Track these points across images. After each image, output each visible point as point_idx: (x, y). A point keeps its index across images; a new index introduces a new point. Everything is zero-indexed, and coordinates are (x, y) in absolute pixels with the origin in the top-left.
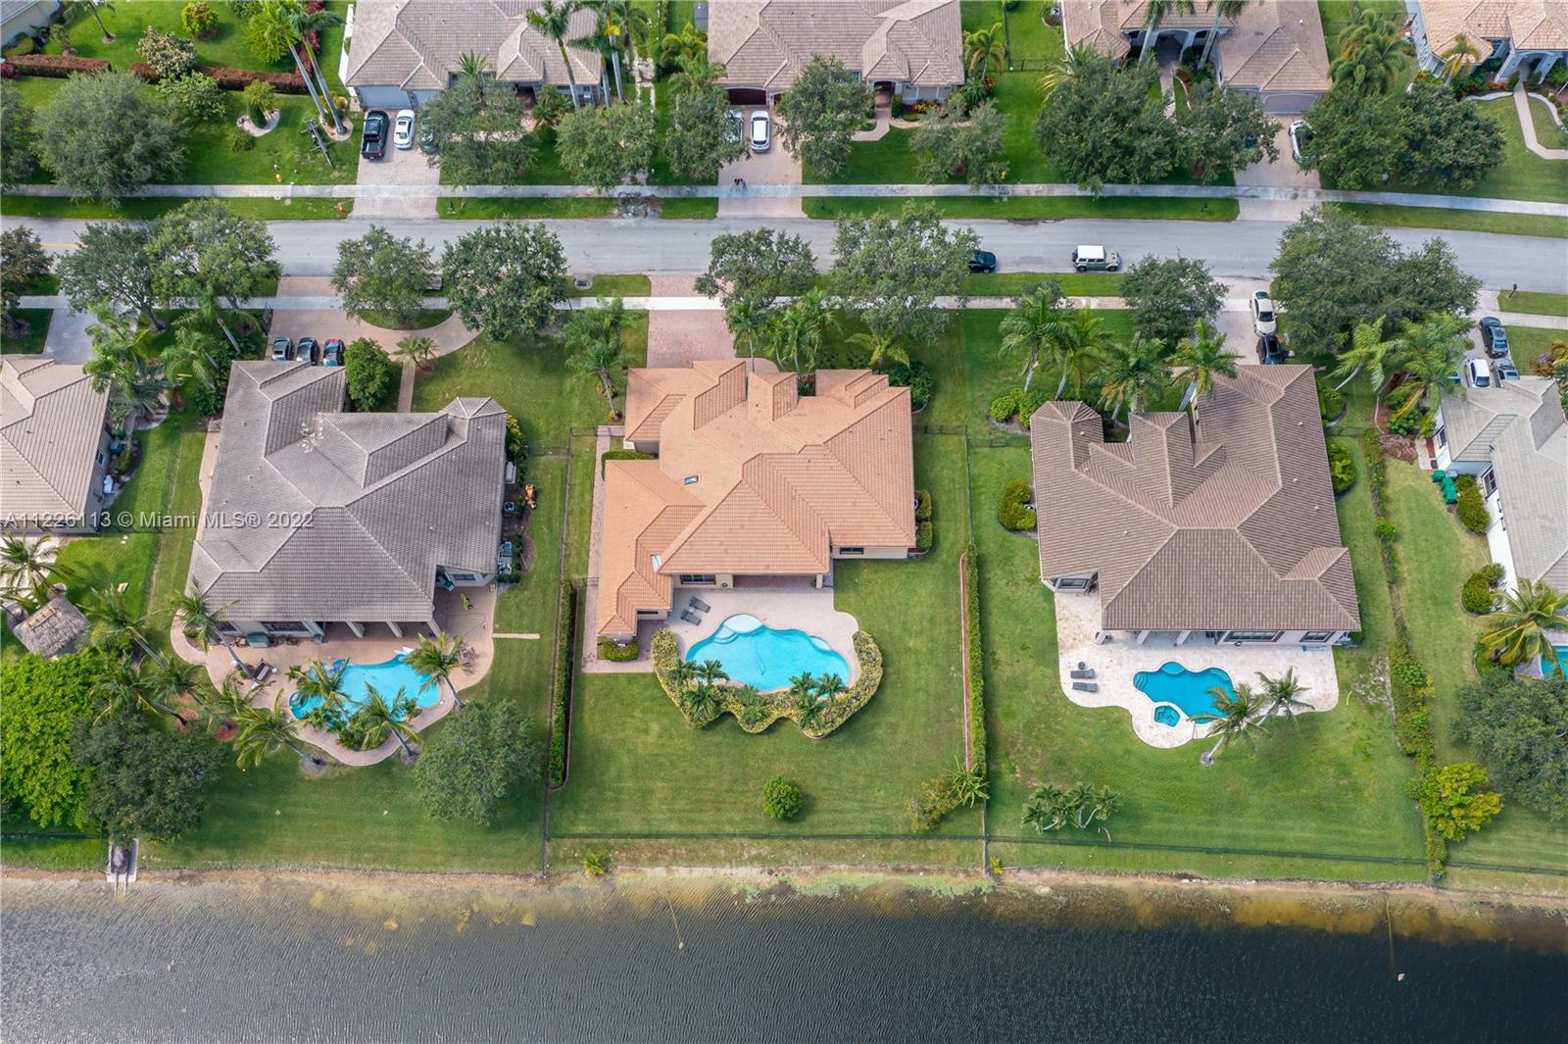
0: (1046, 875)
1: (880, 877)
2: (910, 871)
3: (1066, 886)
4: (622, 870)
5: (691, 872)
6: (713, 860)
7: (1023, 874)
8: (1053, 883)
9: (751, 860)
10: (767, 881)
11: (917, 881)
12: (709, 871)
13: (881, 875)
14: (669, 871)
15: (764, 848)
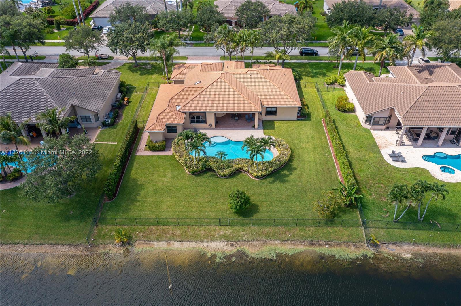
0: (406, 247)
1: (301, 248)
2: (320, 245)
3: (420, 254)
4: (139, 244)
5: (182, 244)
6: (196, 238)
7: (391, 246)
8: (412, 252)
9: (220, 238)
10: (229, 250)
11: (326, 250)
12: (193, 244)
13: (302, 247)
14: (169, 244)
15: (228, 231)
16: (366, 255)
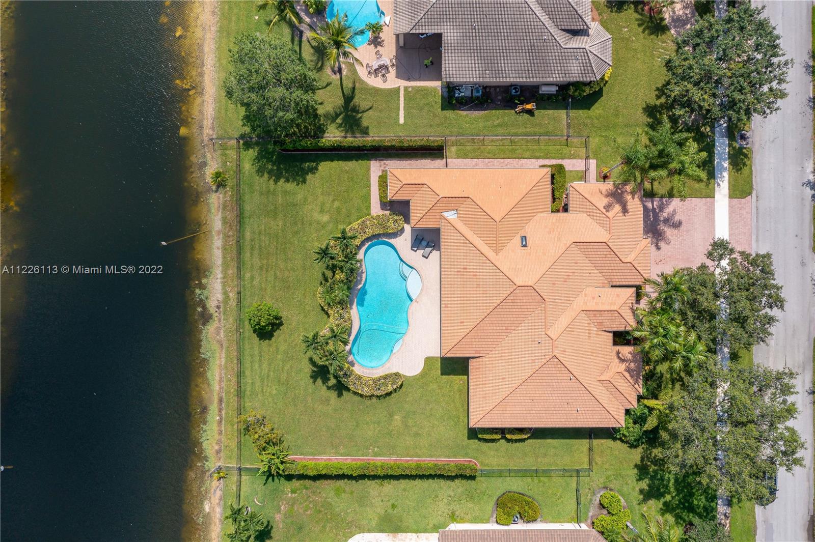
0: (218, 510)
1: (216, 387)
2: (220, 410)
3: (210, 524)
4: (219, 198)
5: (218, 248)
6: (225, 265)
7: (219, 493)
8: (212, 514)
9: (225, 293)
10: (212, 305)
11: (213, 415)
12: (219, 262)
13: (218, 389)
14: (219, 232)
15: (233, 303)
16: (207, 461)
